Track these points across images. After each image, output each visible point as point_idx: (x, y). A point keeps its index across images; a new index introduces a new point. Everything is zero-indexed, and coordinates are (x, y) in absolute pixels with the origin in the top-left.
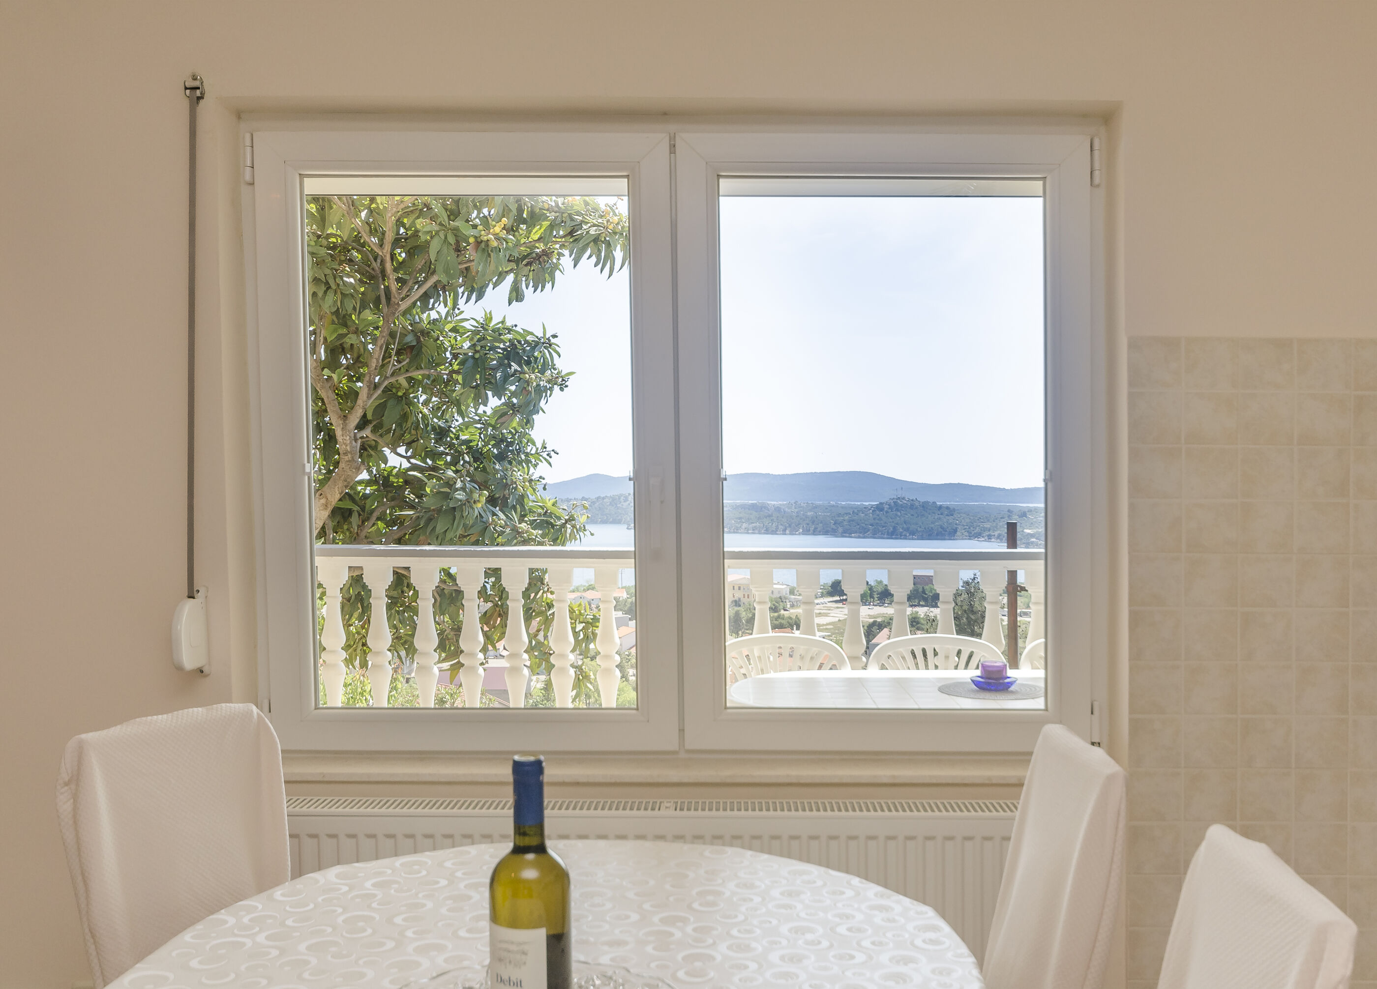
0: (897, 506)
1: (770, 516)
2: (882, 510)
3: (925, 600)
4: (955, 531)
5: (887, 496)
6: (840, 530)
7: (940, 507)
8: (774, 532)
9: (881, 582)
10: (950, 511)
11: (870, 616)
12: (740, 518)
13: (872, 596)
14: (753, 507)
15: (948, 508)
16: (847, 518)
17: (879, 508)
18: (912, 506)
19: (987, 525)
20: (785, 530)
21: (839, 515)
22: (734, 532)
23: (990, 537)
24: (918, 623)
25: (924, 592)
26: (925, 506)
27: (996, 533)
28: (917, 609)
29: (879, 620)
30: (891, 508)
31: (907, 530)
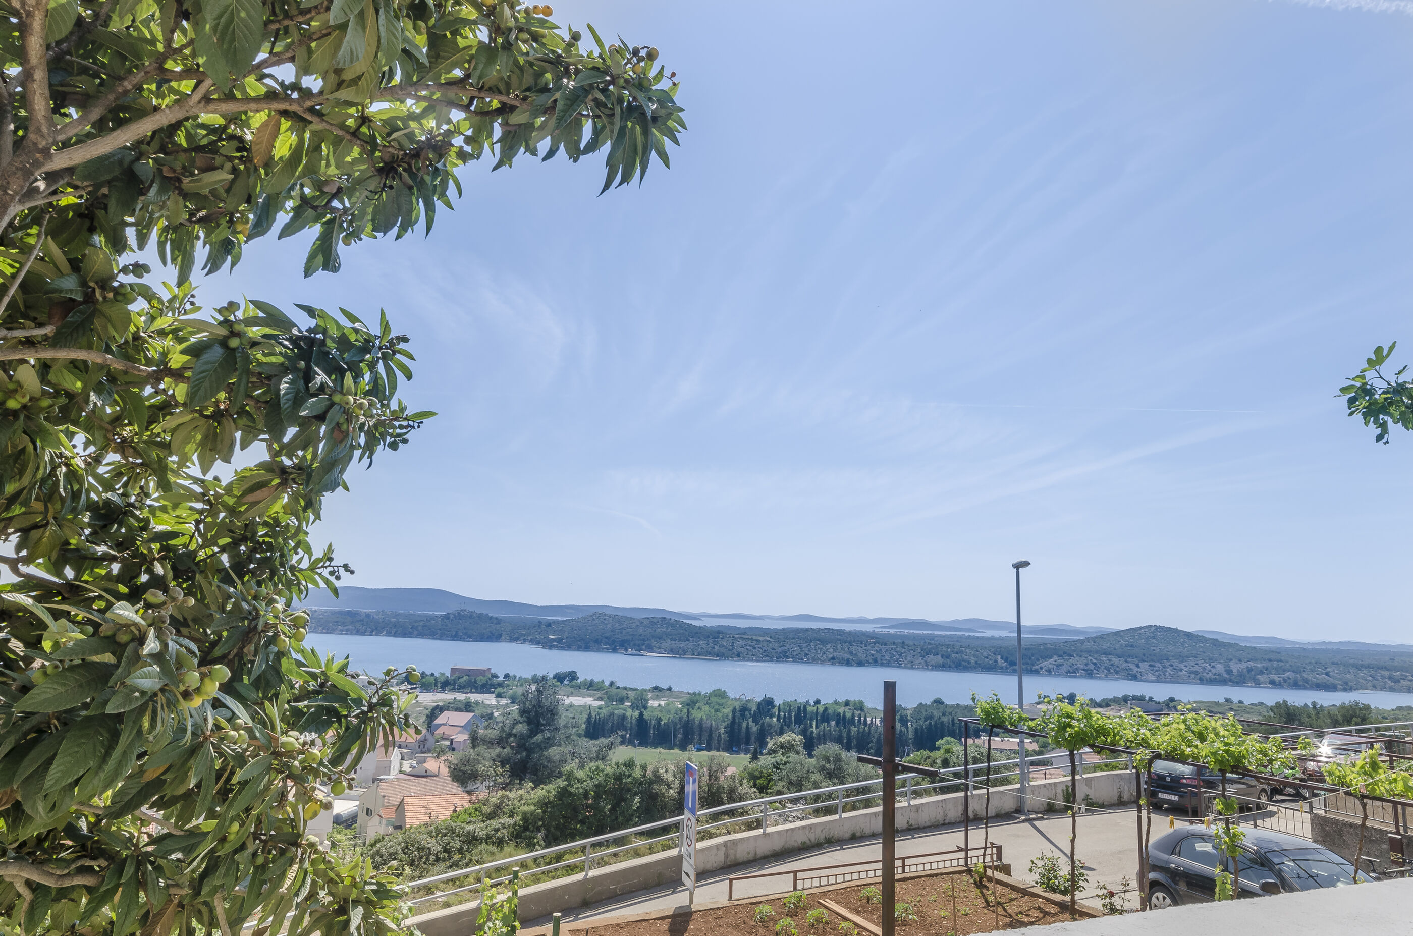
0: (459, 616)
1: (362, 620)
2: (448, 618)
3: (476, 688)
4: (501, 636)
5: (453, 608)
6: (416, 633)
7: (492, 617)
8: (363, 634)
9: (444, 674)
10: (498, 621)
11: (434, 701)
12: (337, 622)
13: (436, 685)
14: (349, 613)
15: (496, 618)
16: (421, 624)
17: (447, 617)
18: (471, 616)
19: (524, 632)
20: (372, 632)
21: (416, 621)
22: (331, 633)
23: (525, 641)
24: (470, 706)
25: (475, 682)
26: (480, 616)
27: (529, 638)
28: (469, 695)
29: (440, 704)
30: (455, 617)
31: (465, 634)
